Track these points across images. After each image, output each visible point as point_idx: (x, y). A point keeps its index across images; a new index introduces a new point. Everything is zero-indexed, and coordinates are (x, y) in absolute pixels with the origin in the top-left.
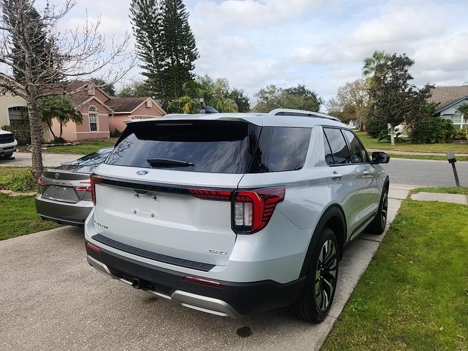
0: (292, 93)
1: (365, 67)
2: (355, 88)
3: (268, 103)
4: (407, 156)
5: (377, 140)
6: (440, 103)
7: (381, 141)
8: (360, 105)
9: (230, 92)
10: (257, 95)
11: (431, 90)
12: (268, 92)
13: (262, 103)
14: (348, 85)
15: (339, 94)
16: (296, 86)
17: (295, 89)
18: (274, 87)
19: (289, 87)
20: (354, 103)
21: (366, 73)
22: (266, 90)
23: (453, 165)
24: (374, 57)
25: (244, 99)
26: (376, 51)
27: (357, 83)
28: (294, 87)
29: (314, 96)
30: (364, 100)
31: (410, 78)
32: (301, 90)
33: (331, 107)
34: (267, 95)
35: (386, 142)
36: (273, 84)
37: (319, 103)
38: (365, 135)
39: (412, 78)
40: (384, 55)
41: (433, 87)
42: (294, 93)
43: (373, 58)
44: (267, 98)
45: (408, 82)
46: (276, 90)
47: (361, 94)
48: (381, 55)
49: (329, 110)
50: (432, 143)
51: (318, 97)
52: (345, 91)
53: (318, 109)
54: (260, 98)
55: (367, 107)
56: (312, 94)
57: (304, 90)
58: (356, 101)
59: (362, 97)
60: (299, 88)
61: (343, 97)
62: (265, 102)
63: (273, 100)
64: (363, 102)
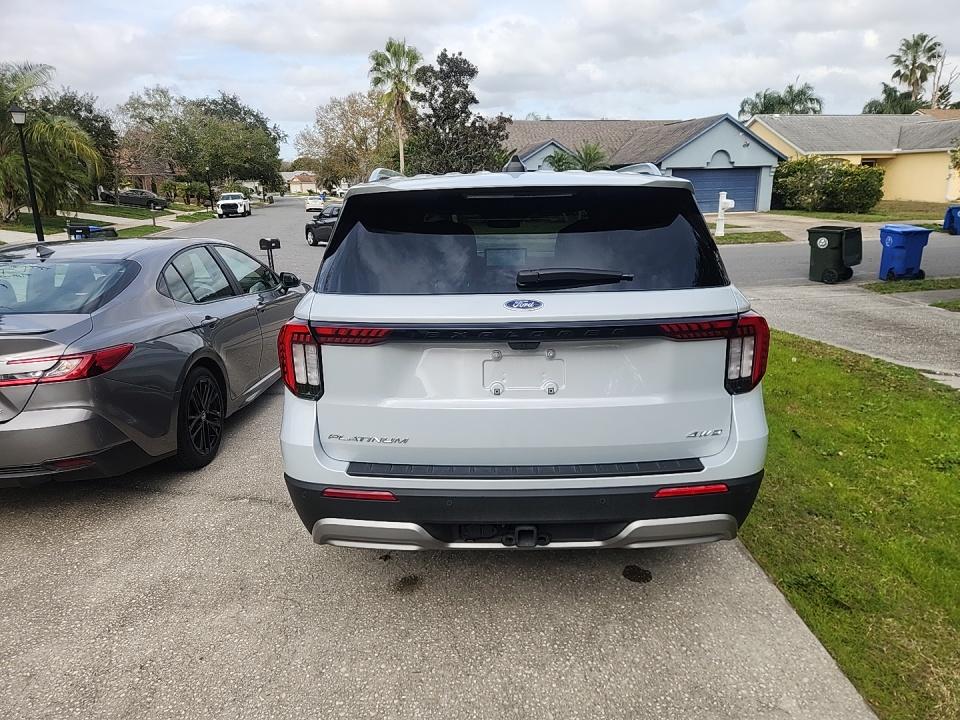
0: (208, 111)
1: (375, 69)
2: (350, 109)
3: (156, 130)
6: (515, 151)
8: (364, 147)
9: (56, 100)
10: (124, 110)
11: (507, 125)
12: (149, 106)
13: (139, 130)
14: (335, 103)
15: (318, 121)
16: (218, 97)
17: (214, 102)
18: (164, 93)
19: (202, 96)
20: (351, 141)
21: (377, 81)
22: (145, 98)
24: (388, 50)
25: (97, 118)
26: (390, 39)
27: (352, 101)
28: (211, 98)
29: (260, 122)
30: (369, 136)
31: (474, 100)
32: (228, 106)
33: (306, 148)
34: (149, 112)
36: (163, 86)
37: (275, 139)
39: (476, 102)
40: (406, 49)
41: (509, 120)
42: (214, 112)
43: (387, 54)
44: (150, 120)
45: (472, 108)
46: (173, 102)
47: (362, 124)
48: (401, 47)
51: (270, 125)
52: (331, 115)
53: (276, 152)
54: (131, 117)
55: (377, 151)
56: (256, 117)
57: (237, 106)
58: (355, 139)
59: (365, 131)
60: (224, 100)
61: (327, 128)
62: (147, 128)
63: (168, 124)
64: (369, 141)
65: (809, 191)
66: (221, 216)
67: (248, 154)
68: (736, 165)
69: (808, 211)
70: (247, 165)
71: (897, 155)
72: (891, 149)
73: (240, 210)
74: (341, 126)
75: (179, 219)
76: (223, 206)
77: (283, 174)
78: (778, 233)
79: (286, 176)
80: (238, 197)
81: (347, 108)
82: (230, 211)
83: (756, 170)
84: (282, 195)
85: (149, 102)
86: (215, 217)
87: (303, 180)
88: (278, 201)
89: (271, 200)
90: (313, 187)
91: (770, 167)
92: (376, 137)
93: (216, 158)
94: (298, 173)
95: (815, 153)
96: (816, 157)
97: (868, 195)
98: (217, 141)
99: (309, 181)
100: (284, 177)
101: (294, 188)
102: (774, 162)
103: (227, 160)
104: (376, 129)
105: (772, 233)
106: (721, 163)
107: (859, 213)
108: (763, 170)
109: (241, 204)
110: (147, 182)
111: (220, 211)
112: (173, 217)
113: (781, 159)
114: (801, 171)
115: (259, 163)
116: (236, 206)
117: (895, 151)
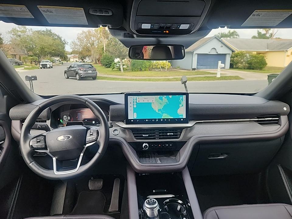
0: (41, 34)
3: (21, 39)
4: (136, 79)
5: (110, 69)
7: (113, 70)
8: (93, 46)
10: (10, 32)
12: (19, 31)
13: (16, 39)
14: (83, 32)
15: (78, 38)
17: (43, 31)
20: (89, 44)
23: (185, 85)
27: (89, 32)
29: (60, 38)
30: (95, 43)
32: (48, 32)
33: (74, 46)
34: (19, 33)
35: (116, 71)
37: (64, 44)
38: (99, 66)
42: (43, 34)
44: (19, 36)
46: (28, 30)
47: (93, 39)
49: (72, 48)
50: (143, 71)
51: (63, 39)
52: (82, 36)
53: (64, 48)
54: (13, 35)
55: (97, 48)
56: (58, 36)
57: (51, 33)
58: (90, 44)
59: (93, 41)
60: (47, 30)
61: (81, 40)
62: (18, 39)
63: (25, 37)
64: (95, 45)
65: (242, 63)
66: (41, 68)
67: (54, 48)
68: (218, 53)
69: (242, 69)
70: (53, 51)
71: (267, 52)
72: (265, 50)
73: (48, 66)
74: (86, 40)
75: (25, 69)
76: (42, 65)
77: (68, 55)
78: (238, 76)
79: (69, 56)
80: (47, 62)
81: (87, 34)
82: (44, 66)
83: (225, 55)
84: (67, 62)
85: (19, 30)
86: (39, 68)
87: (74, 57)
88: (65, 64)
89: (62, 63)
90: (77, 60)
91: (229, 54)
92: (97, 43)
93: (42, 49)
94: (73, 55)
95: (243, 50)
96: (244, 51)
97: (263, 64)
98: (43, 43)
99: (77, 58)
100: (68, 56)
101: (72, 60)
102: (231, 52)
103: (46, 49)
104: (97, 41)
105: (236, 76)
106: (214, 52)
107: (260, 70)
108: (227, 55)
109: (49, 64)
110: (18, 57)
111: (41, 66)
112: (23, 68)
113: (233, 51)
114: (239, 55)
115: (57, 51)
116: (47, 65)
117: (267, 50)
